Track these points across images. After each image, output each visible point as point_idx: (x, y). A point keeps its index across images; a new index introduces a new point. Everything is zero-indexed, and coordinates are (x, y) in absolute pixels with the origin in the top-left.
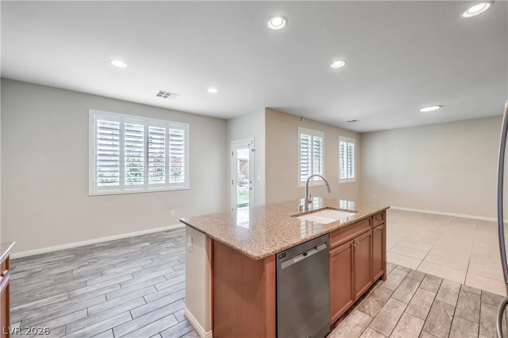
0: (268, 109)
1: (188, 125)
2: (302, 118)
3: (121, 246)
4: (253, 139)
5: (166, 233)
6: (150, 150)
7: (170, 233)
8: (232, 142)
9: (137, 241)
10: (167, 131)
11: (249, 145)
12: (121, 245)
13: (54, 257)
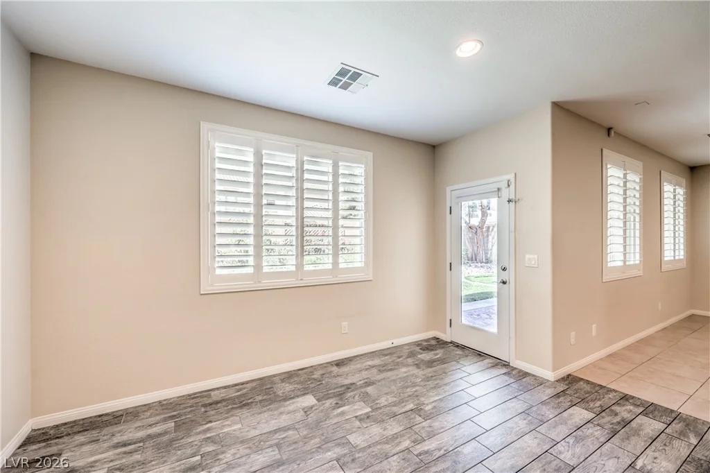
0: (557, 106)
1: (370, 155)
2: (609, 130)
3: (261, 401)
4: (511, 177)
5: (335, 369)
6: (307, 213)
7: (344, 369)
8: (448, 189)
9: (288, 387)
10: (336, 167)
11: (499, 189)
12: (260, 398)
13: (139, 424)
